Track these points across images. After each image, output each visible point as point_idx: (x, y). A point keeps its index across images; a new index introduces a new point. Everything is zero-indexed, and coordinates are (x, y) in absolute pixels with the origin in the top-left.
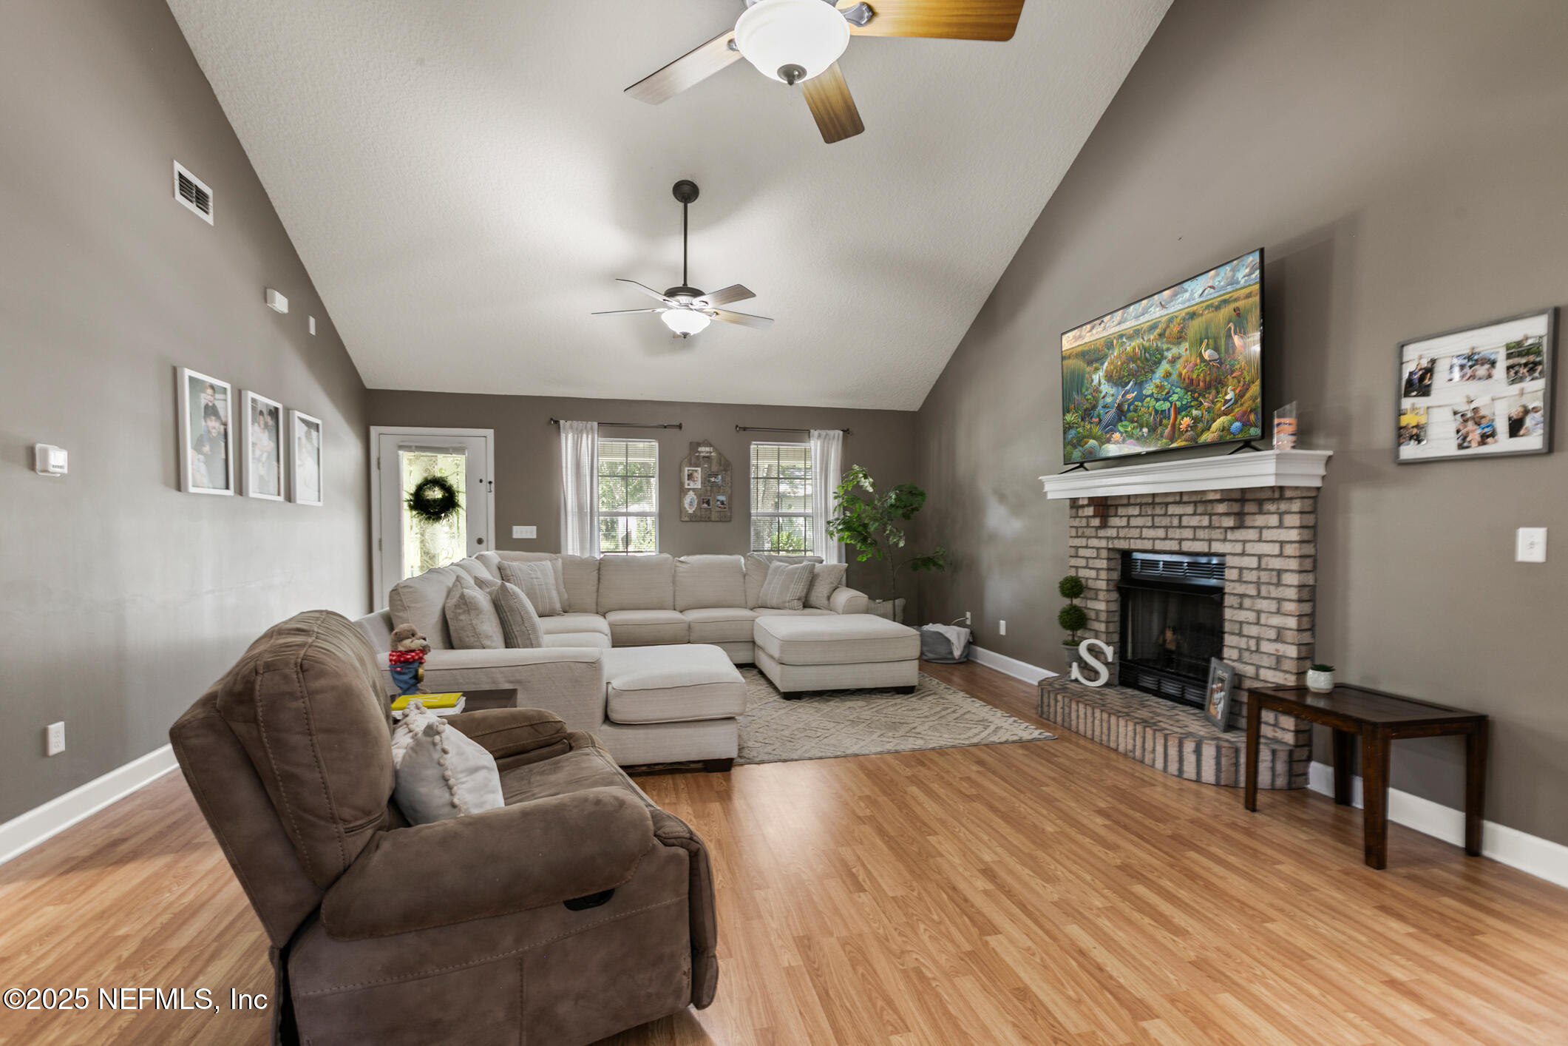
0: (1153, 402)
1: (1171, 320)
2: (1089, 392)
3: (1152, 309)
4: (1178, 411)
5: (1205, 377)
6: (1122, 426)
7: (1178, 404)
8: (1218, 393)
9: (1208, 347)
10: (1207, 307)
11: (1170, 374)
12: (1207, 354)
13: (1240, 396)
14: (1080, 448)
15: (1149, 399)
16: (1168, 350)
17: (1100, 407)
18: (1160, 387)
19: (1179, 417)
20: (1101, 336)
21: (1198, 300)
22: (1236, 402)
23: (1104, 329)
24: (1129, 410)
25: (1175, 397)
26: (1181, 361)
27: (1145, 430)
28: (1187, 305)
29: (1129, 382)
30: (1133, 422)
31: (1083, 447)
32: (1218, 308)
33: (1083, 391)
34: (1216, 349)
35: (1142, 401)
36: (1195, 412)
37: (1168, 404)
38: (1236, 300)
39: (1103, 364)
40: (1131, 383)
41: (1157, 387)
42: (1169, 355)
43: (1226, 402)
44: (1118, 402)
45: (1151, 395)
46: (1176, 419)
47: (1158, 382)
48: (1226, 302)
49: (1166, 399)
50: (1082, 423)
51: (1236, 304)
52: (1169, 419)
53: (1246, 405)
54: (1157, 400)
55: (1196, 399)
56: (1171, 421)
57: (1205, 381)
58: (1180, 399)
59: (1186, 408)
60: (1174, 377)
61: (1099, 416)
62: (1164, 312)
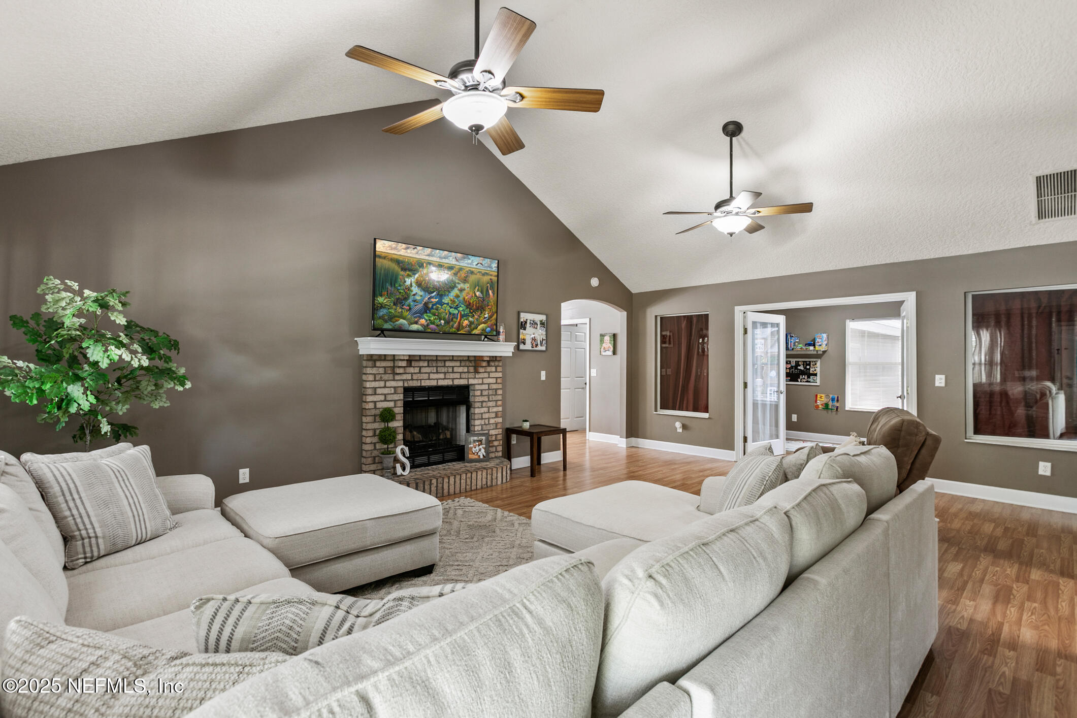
0: (448, 308)
1: (461, 269)
2: (402, 287)
3: (451, 258)
4: (462, 316)
5: (476, 303)
6: (427, 316)
7: (462, 313)
8: (481, 313)
9: (478, 291)
10: (479, 272)
11: (459, 297)
12: (478, 294)
13: (490, 317)
14: (391, 323)
15: (446, 305)
16: (459, 283)
17: (410, 300)
18: (453, 301)
19: (463, 319)
20: (414, 256)
21: (475, 266)
22: (489, 319)
23: (417, 253)
24: (432, 308)
25: (461, 309)
26: (465, 291)
27: (442, 322)
28: (469, 266)
29: (433, 292)
30: (435, 315)
31: (394, 322)
32: (483, 275)
33: (397, 286)
34: (482, 292)
35: (442, 305)
36: (471, 319)
37: (456, 312)
38: (491, 275)
39: (415, 274)
40: (435, 293)
41: (451, 300)
42: (459, 286)
43: (485, 318)
44: (425, 301)
45: (448, 304)
46: (461, 320)
47: (452, 298)
48: (487, 274)
49: (456, 308)
50: (394, 307)
51: (491, 277)
52: (457, 318)
53: (493, 321)
54: (451, 307)
55: (472, 313)
56: (458, 320)
57: (476, 306)
58: (463, 310)
59: (467, 315)
60: (461, 298)
61: (409, 305)
62: (457, 263)
